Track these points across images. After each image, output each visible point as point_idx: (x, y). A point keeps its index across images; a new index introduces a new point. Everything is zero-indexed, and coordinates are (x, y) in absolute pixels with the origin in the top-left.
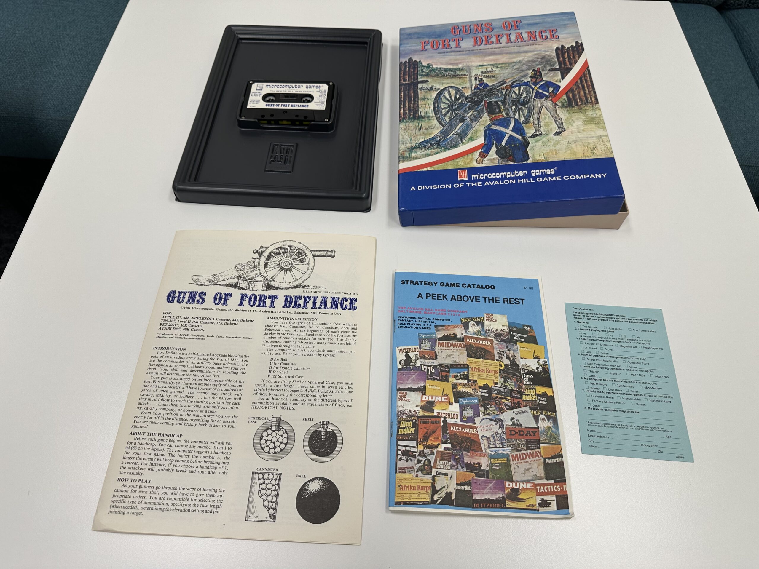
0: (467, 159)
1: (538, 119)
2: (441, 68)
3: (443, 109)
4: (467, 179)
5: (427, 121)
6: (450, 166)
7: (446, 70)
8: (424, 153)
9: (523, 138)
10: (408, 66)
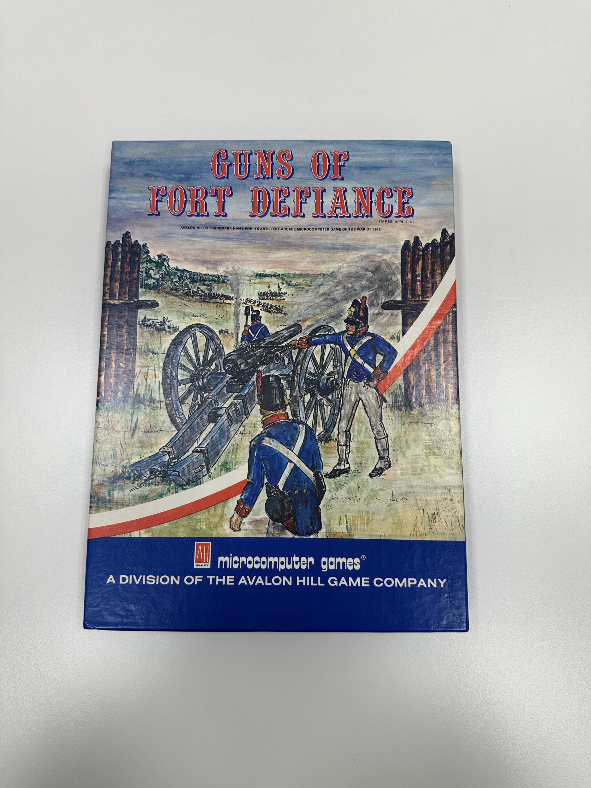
0: (214, 516)
1: (347, 433)
2: (183, 271)
3: (180, 382)
4: (209, 567)
5: (148, 410)
6: (182, 529)
7: (195, 278)
8: (137, 492)
9: (316, 475)
10: (120, 257)
